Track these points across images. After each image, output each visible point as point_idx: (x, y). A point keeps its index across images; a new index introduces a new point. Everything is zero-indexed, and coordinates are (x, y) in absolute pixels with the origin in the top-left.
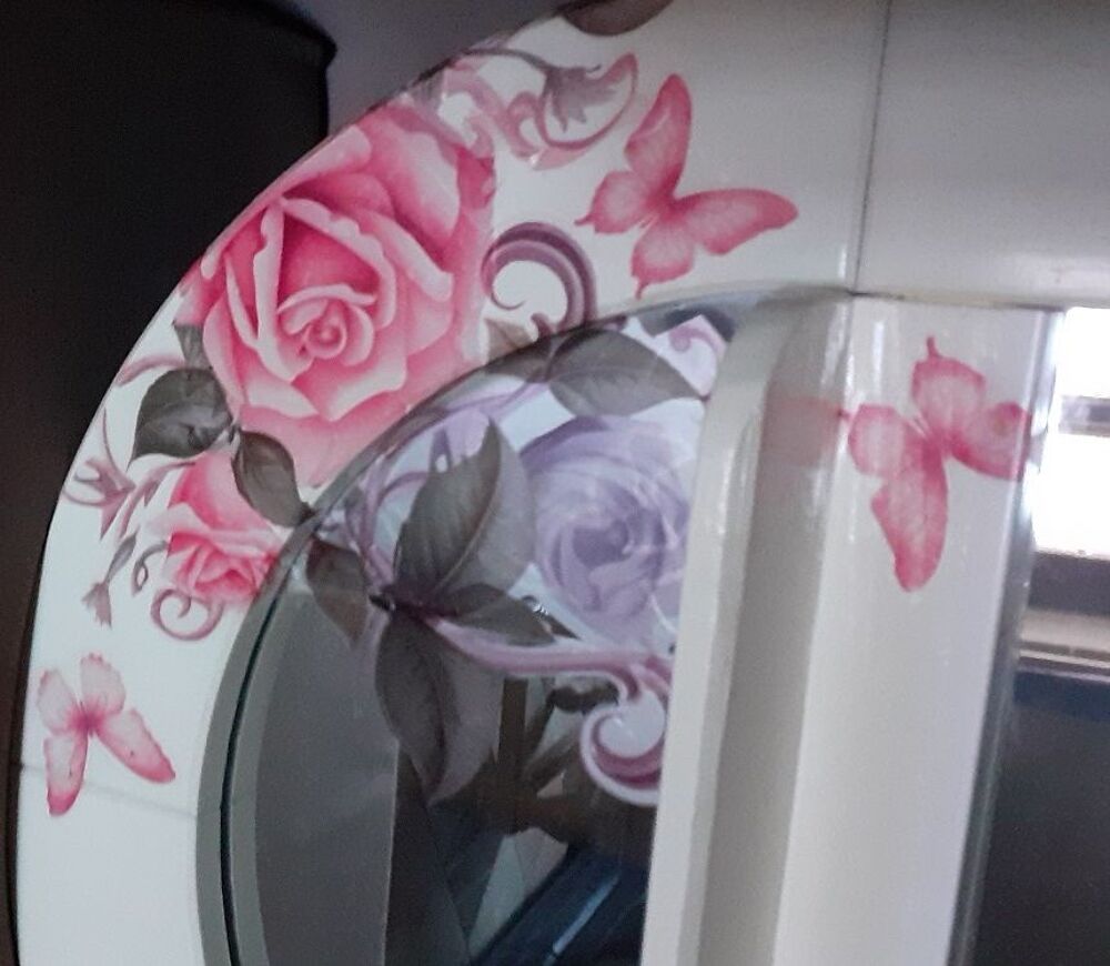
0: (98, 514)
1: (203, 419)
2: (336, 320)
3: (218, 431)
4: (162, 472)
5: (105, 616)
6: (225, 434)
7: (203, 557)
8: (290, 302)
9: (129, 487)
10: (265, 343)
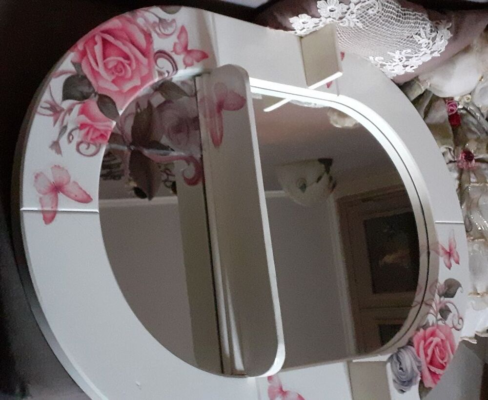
0: (51, 119)
1: (86, 89)
2: (121, 66)
3: (91, 94)
4: (74, 105)
5: (59, 151)
6: (93, 95)
7: (92, 130)
8: (108, 59)
9: (62, 110)
10: (101, 69)
